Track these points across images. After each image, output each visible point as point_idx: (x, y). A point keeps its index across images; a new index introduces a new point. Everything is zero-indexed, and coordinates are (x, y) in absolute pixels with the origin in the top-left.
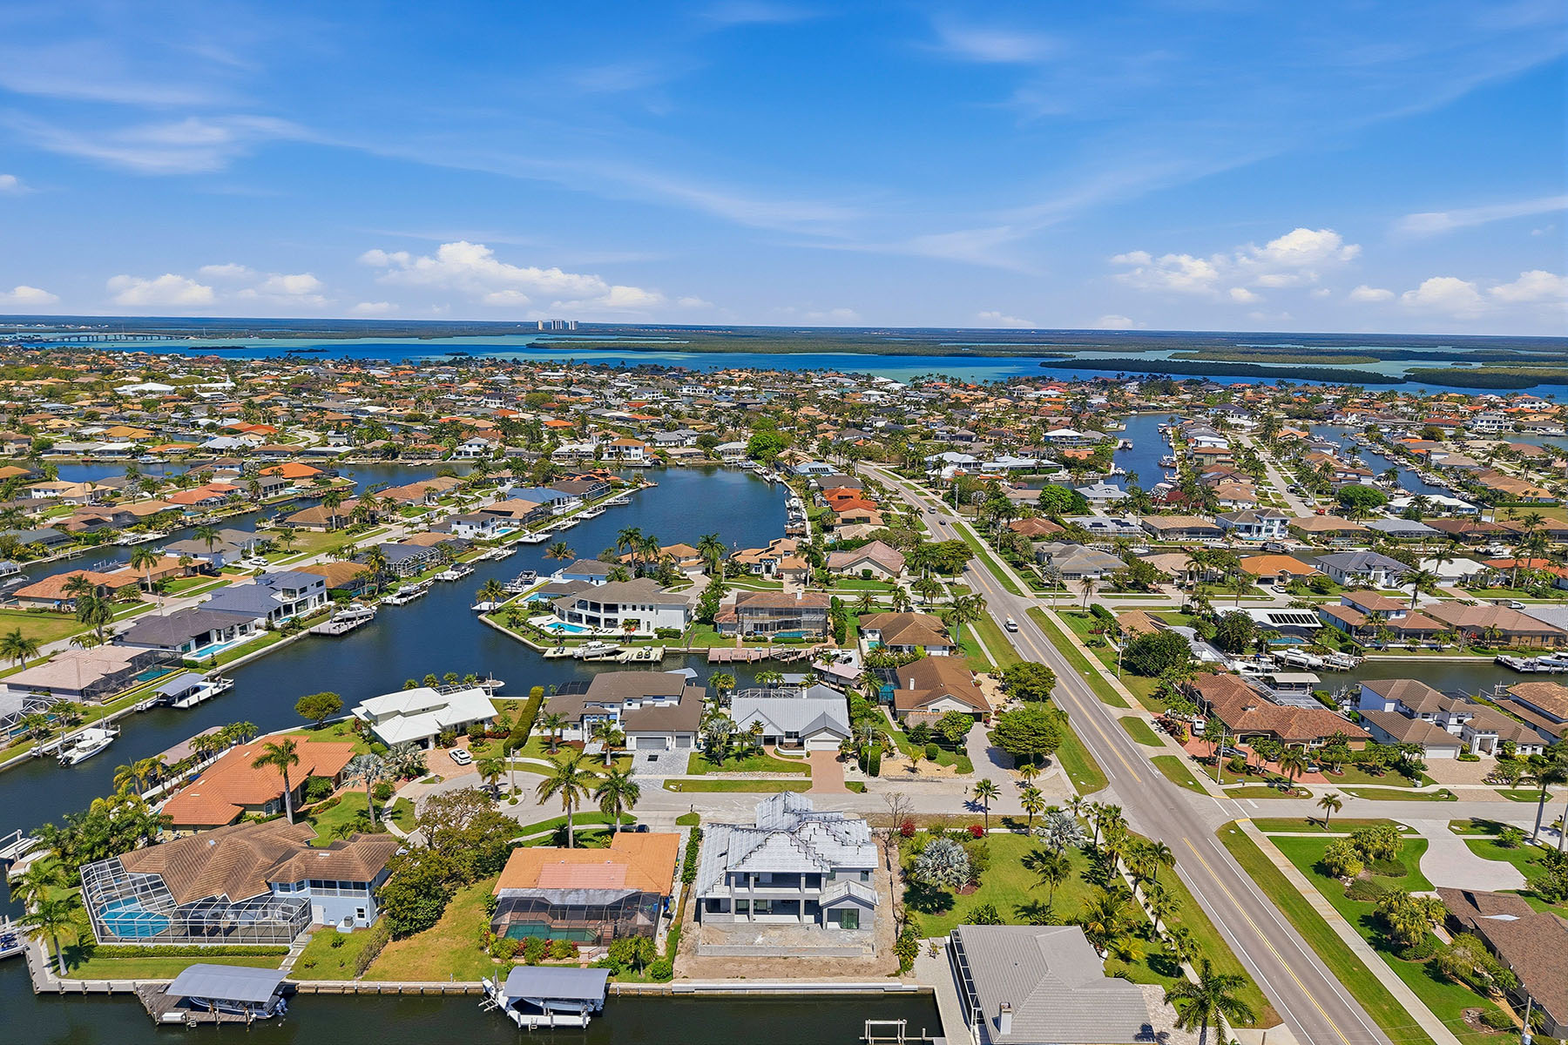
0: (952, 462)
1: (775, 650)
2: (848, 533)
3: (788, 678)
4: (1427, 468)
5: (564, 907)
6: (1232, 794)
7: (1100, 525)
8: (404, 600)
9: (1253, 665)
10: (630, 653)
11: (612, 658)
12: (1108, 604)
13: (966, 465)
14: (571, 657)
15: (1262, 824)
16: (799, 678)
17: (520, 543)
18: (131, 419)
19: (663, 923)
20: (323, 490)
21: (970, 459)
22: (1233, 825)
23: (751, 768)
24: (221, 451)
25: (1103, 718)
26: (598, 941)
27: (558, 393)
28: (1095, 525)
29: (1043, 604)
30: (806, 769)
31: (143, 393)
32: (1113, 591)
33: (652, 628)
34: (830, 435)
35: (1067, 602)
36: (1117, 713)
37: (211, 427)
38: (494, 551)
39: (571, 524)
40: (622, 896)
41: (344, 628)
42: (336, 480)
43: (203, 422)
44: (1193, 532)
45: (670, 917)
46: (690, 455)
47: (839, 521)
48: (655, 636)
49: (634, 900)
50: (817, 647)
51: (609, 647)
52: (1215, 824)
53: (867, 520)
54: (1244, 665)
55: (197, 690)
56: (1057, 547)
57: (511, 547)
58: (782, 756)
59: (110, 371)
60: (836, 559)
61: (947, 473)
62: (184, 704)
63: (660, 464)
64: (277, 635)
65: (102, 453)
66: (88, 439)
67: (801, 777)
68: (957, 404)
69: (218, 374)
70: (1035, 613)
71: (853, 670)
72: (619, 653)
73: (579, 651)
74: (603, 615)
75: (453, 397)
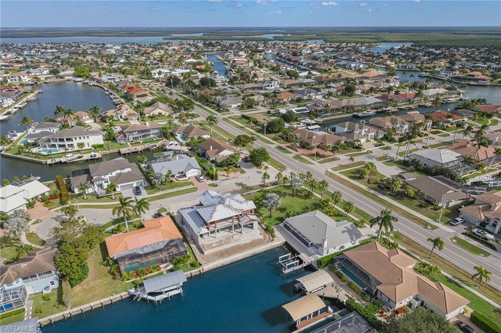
1: (146, 146)
10: (86, 156)
11: (80, 159)
23: (172, 187)
30: (191, 183)
33: (90, 146)
36: (273, 146)
40: (165, 243)
48: (93, 149)
50: (161, 142)
51: (76, 155)
53: (146, 95)
58: (179, 181)
67: (192, 186)
72: (82, 157)
73: (63, 159)
74: (66, 143)
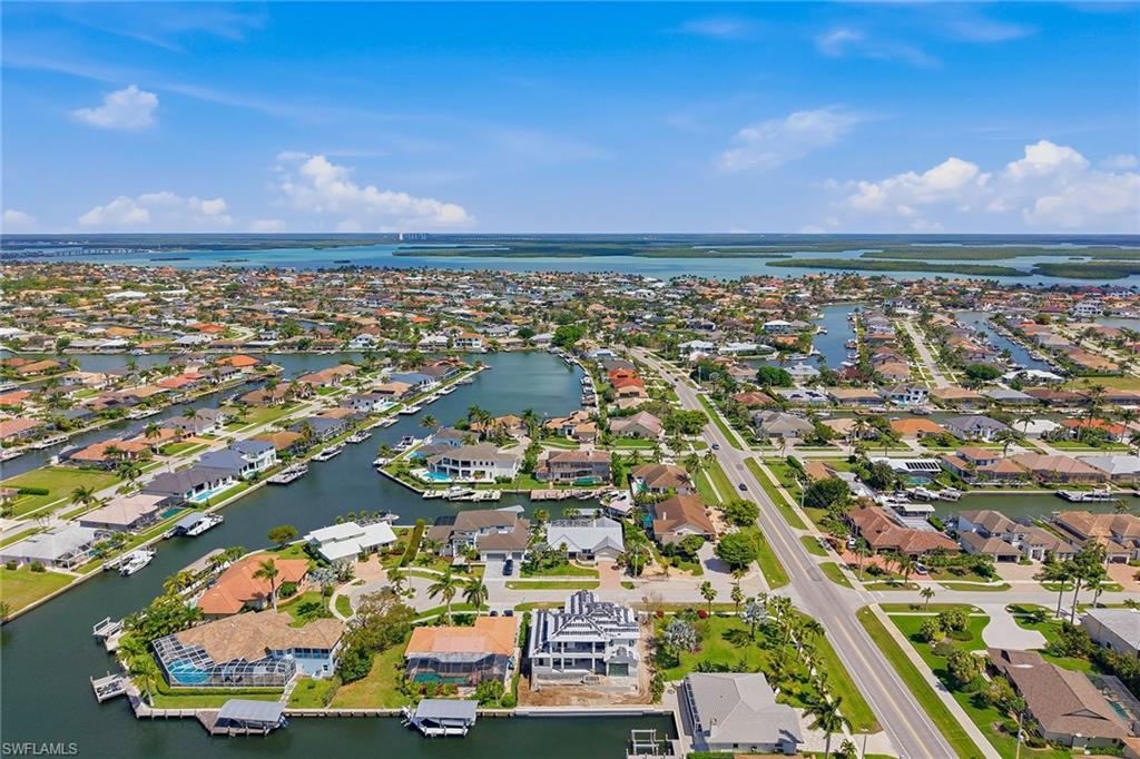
0: (697, 348)
1: (575, 491)
2: (624, 404)
3: (584, 512)
4: (1035, 347)
5: (448, 664)
6: (869, 587)
7: (798, 396)
8: (327, 457)
9: (892, 499)
10: (479, 494)
11: (467, 498)
12: (799, 456)
13: (708, 349)
14: (440, 497)
15: (885, 607)
16: (591, 512)
17: (401, 414)
18: (120, 320)
19: (508, 672)
20: (261, 375)
21: (710, 345)
22: (867, 608)
23: (561, 573)
24: (188, 346)
25: (789, 537)
26: (470, 684)
27: (418, 294)
28: (794, 396)
29: (756, 456)
30: (596, 574)
31: (124, 299)
32: (804, 445)
33: (493, 476)
34: (612, 326)
35: (772, 454)
36: (799, 533)
37: (177, 326)
38: (384, 420)
39: (434, 398)
40: (484, 656)
41: (289, 479)
42: (270, 367)
43: (172, 322)
44: (863, 400)
45: (513, 669)
46: (514, 344)
47: (617, 395)
48: (496, 482)
49: (490, 660)
50: (603, 489)
51: (465, 490)
52: (855, 607)
53: (637, 394)
54: (887, 498)
55: (200, 523)
56: (767, 414)
57: (395, 417)
58: (580, 564)
59: (97, 282)
60: (616, 425)
61: (693, 356)
62: (193, 532)
63: (493, 349)
64: (245, 484)
65: (105, 348)
66: (93, 336)
67: (593, 579)
68: (703, 300)
69: (175, 282)
70: (750, 461)
71: (625, 506)
72: (472, 494)
73: (446, 493)
74: (461, 469)
75: (344, 299)
